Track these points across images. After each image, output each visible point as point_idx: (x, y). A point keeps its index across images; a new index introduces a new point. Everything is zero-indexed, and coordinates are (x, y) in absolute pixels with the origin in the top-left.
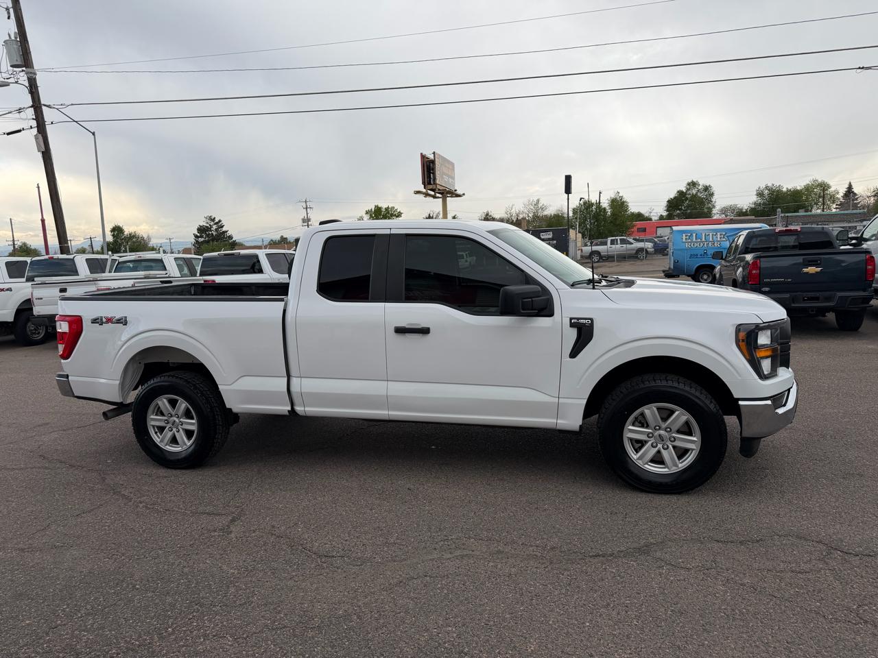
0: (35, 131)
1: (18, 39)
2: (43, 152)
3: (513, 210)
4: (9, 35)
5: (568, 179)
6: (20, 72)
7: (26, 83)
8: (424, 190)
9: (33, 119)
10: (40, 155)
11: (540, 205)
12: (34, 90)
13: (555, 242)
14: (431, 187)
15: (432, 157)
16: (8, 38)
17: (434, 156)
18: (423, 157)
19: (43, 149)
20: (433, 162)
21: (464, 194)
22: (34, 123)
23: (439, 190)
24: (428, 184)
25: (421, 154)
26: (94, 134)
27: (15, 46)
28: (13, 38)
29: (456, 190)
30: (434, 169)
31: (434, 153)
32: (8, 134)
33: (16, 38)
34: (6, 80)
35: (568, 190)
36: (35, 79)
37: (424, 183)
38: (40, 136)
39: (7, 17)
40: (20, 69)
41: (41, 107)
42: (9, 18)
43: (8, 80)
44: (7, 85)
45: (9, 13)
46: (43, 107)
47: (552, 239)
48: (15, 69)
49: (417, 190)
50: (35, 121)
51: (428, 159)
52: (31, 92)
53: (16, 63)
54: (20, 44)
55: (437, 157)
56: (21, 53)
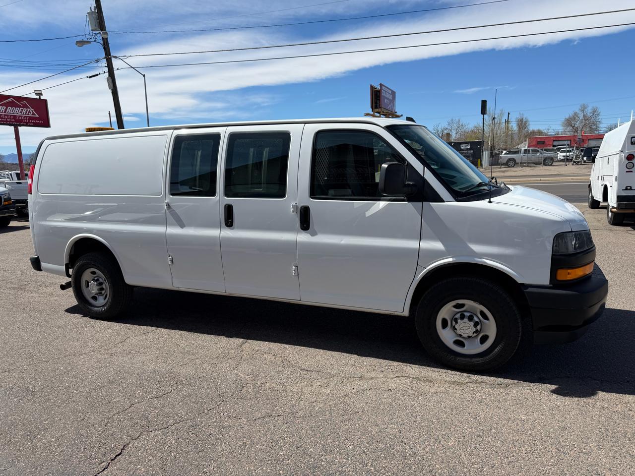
0: (107, 75)
1: (96, 11)
2: (112, 90)
3: (440, 126)
4: (91, 8)
5: (484, 103)
7: (102, 43)
8: (372, 113)
10: (110, 91)
11: (461, 124)
12: (106, 47)
13: (472, 151)
14: (377, 110)
15: (379, 87)
16: (89, 11)
17: (381, 87)
18: (372, 87)
19: (112, 88)
20: (379, 91)
21: (402, 115)
22: (106, 69)
23: (383, 112)
24: (375, 108)
25: (371, 85)
26: (144, 76)
27: (94, 16)
28: (93, 10)
29: (396, 112)
30: (379, 97)
31: (381, 85)
32: (90, 77)
33: (95, 10)
34: (88, 40)
35: (483, 112)
36: (107, 39)
37: (372, 107)
38: (110, 78)
40: (98, 32)
41: (111, 58)
44: (90, 42)
46: (112, 58)
47: (470, 149)
48: (94, 32)
49: (367, 113)
50: (107, 68)
51: (375, 89)
52: (104, 48)
53: (96, 28)
54: (97, 15)
55: (383, 88)
56: (98, 21)
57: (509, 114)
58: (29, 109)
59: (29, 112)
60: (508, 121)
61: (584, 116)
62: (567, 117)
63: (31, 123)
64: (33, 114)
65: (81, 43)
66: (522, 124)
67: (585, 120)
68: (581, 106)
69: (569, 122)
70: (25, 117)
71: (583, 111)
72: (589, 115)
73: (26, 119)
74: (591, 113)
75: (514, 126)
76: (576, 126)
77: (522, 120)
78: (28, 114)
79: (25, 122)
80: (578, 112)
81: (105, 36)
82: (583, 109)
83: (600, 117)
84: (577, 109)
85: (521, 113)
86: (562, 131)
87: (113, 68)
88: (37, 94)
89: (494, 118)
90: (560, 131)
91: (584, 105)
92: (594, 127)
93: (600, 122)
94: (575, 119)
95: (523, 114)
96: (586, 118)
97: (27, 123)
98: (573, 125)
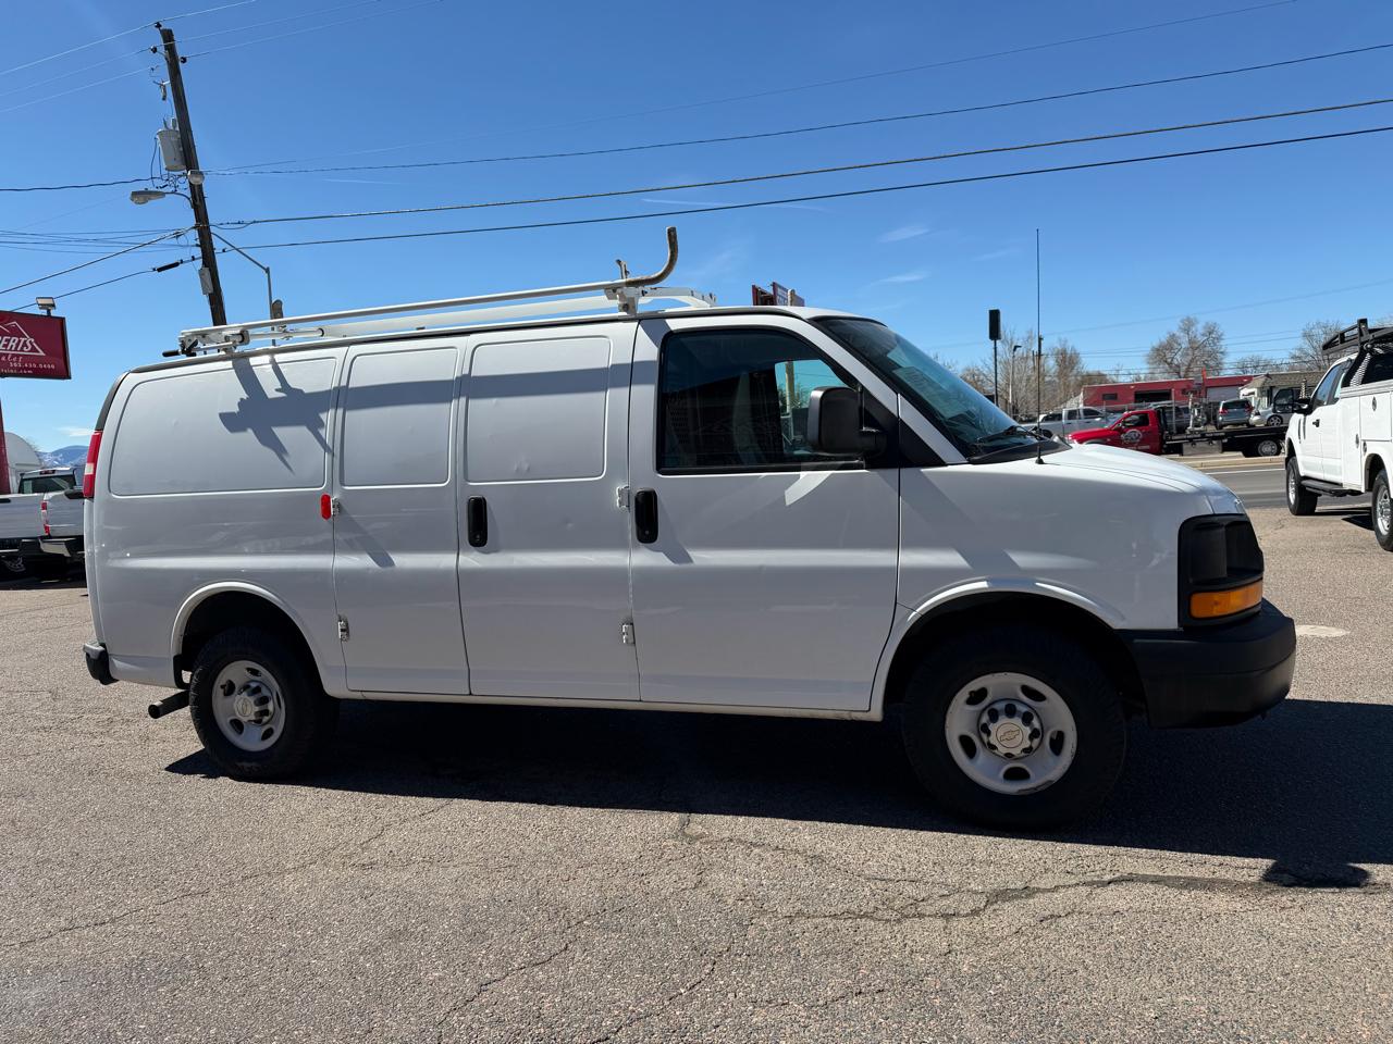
0: (199, 264)
1: (178, 129)
2: (210, 295)
4: (165, 122)
5: (995, 316)
6: (180, 176)
7: (189, 196)
9: (197, 245)
10: (205, 299)
12: (198, 203)
15: (770, 291)
16: (163, 129)
17: (774, 290)
18: (755, 290)
19: (211, 291)
20: (774, 297)
22: (198, 252)
25: (754, 287)
26: (265, 270)
27: (173, 139)
28: (171, 126)
31: (774, 285)
32: (160, 270)
33: (174, 127)
34: (160, 190)
35: (994, 333)
36: (200, 186)
38: (207, 269)
39: (162, 95)
40: (180, 173)
41: (208, 228)
42: (164, 99)
43: (163, 190)
44: (164, 194)
45: (165, 91)
46: (211, 228)
48: (172, 173)
50: (199, 249)
51: (762, 293)
52: (195, 206)
53: (174, 164)
54: (179, 136)
55: (779, 290)
56: (181, 149)
57: (1040, 339)
58: (23, 339)
59: (25, 344)
60: (1040, 355)
61: (1190, 341)
62: (1156, 344)
63: (28, 369)
64: (33, 349)
65: (141, 196)
66: (1067, 360)
67: (1194, 349)
68: (1182, 321)
69: (1161, 354)
70: (13, 355)
71: (1187, 331)
72: (1201, 339)
73: (17, 362)
74: (1203, 335)
75: (1051, 364)
76: (1175, 362)
77: (1064, 353)
78: (22, 350)
79: (13, 368)
80: (1178, 334)
81: (196, 180)
82: (1188, 326)
83: (1222, 343)
84: (1174, 327)
85: (1063, 337)
86: (1147, 371)
87: (213, 249)
88: (43, 306)
89: (1016, 347)
90: (1143, 371)
91: (1188, 319)
92: (1212, 363)
93: (1222, 353)
94: (1172, 348)
95: (1066, 341)
96: (1194, 346)
97: (18, 369)
98: (1169, 360)
